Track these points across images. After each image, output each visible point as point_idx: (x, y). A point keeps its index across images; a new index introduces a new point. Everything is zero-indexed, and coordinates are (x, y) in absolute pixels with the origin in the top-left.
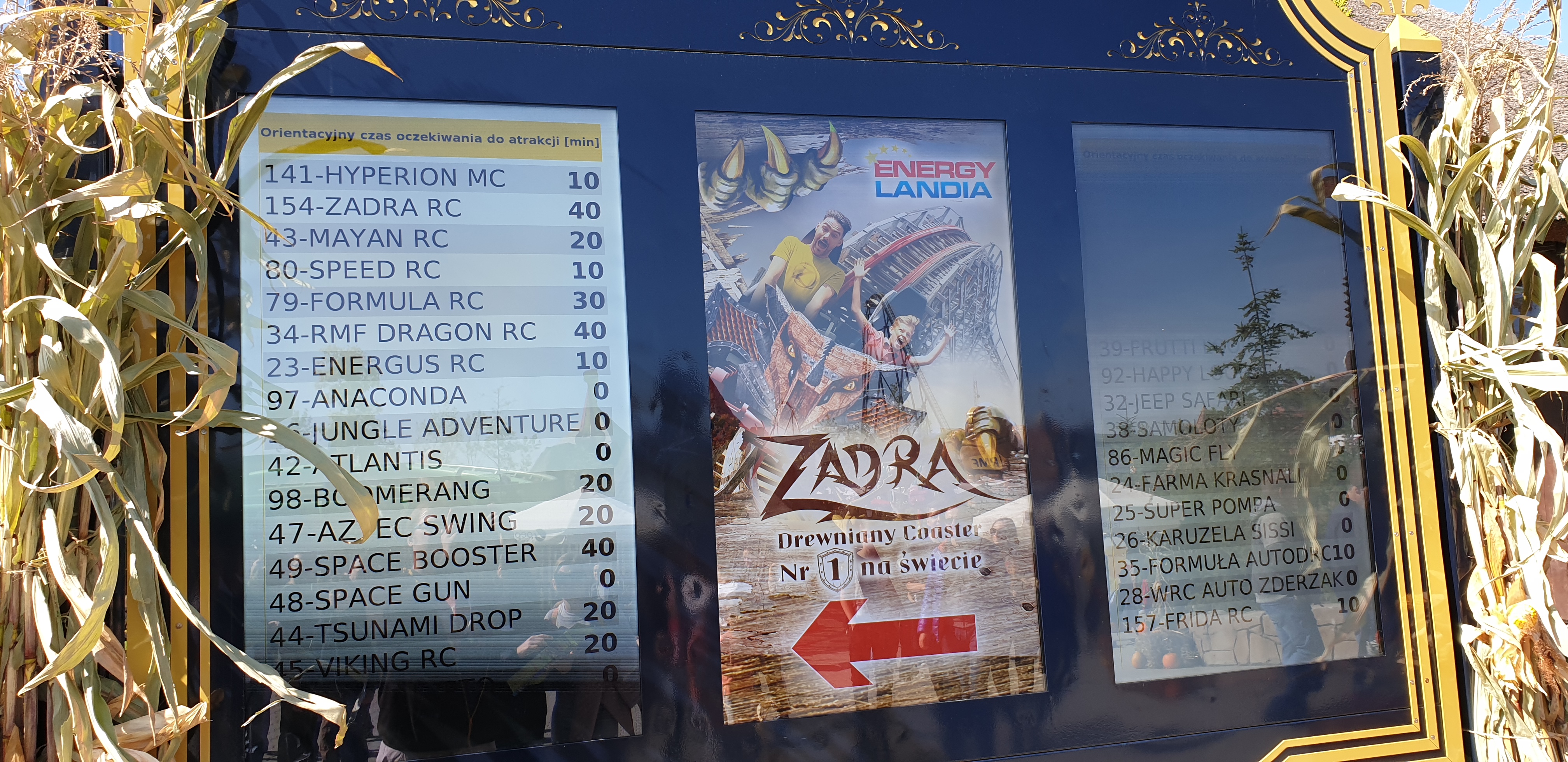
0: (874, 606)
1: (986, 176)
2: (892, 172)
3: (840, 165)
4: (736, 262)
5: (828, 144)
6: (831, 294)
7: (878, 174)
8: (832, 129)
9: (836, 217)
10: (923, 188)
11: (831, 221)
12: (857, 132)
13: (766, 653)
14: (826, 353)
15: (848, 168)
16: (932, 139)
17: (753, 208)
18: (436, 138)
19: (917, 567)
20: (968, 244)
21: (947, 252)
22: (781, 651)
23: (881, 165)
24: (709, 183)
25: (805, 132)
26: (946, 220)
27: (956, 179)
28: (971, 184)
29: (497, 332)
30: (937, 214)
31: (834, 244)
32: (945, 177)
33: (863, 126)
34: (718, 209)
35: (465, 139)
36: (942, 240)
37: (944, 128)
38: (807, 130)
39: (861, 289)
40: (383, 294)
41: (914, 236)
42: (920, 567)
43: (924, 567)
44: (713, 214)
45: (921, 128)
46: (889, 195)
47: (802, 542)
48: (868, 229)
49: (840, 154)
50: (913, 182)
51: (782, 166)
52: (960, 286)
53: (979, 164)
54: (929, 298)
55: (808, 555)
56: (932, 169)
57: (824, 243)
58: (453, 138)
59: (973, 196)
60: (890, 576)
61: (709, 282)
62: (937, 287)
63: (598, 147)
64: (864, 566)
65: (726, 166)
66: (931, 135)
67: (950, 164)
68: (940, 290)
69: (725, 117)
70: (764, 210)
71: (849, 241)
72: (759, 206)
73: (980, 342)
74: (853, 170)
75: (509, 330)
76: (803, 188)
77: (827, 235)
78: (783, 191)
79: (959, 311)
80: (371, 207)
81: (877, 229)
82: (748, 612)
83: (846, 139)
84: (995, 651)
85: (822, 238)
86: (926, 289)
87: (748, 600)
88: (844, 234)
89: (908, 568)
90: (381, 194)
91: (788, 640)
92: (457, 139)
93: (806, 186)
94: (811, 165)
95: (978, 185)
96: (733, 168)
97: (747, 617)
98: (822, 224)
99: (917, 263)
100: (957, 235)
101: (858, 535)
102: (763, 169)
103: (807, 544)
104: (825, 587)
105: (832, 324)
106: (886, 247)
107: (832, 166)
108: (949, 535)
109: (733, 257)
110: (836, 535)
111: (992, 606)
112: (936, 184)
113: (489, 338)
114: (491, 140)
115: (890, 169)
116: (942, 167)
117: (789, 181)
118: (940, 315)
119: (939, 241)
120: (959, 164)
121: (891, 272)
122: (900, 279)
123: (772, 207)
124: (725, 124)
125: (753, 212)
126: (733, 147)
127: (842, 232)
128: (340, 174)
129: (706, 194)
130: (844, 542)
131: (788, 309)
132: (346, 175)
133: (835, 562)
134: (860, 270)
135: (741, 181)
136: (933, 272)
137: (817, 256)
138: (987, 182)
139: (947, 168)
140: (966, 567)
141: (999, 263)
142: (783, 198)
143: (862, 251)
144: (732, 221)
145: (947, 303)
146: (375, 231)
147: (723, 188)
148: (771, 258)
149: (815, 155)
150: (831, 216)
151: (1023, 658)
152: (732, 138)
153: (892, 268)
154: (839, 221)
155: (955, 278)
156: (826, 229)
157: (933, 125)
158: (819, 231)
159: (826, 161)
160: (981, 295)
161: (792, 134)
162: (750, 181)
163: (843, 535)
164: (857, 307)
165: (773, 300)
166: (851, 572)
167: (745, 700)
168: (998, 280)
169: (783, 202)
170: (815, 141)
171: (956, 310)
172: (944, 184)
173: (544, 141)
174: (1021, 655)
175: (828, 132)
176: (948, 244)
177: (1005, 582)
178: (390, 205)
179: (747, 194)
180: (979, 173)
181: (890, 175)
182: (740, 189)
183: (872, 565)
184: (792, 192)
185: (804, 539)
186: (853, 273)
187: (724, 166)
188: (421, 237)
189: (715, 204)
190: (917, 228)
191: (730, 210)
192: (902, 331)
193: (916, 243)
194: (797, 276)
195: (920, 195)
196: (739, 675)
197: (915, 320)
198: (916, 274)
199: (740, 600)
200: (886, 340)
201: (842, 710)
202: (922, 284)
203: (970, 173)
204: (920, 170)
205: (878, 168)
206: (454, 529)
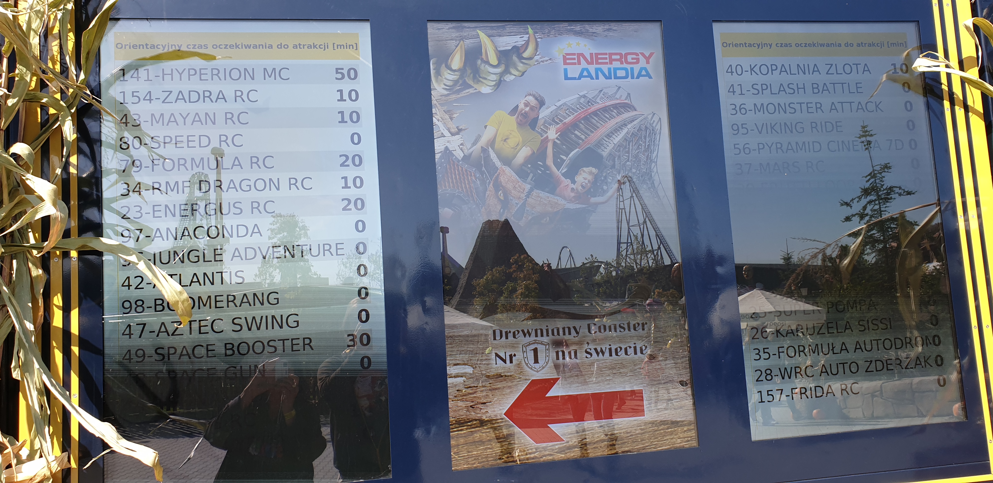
0: (565, 382)
1: (648, 62)
2: (576, 61)
3: (537, 58)
4: (459, 131)
5: (527, 43)
6: (530, 153)
7: (565, 63)
8: (530, 31)
9: (534, 96)
10: (599, 73)
11: (531, 99)
12: (549, 32)
13: (484, 418)
14: (528, 196)
15: (542, 59)
16: (606, 36)
17: (471, 91)
18: (240, 46)
19: (598, 354)
20: (634, 113)
21: (619, 119)
22: (496, 416)
23: (567, 57)
24: (438, 73)
25: (510, 34)
26: (618, 96)
27: (625, 65)
28: (637, 68)
29: (284, 185)
30: (611, 92)
31: (532, 115)
32: (616, 64)
33: (554, 28)
34: (446, 92)
35: (261, 47)
36: (615, 111)
37: (615, 28)
38: (511, 32)
39: (553, 149)
40: (202, 159)
41: (593, 109)
42: (601, 354)
43: (603, 353)
44: (441, 96)
45: (598, 28)
46: (574, 79)
47: (510, 336)
48: (558, 104)
49: (536, 49)
50: (592, 69)
51: (493, 60)
52: (629, 145)
53: (643, 54)
54: (605, 154)
55: (515, 345)
56: (606, 59)
57: (525, 115)
58: (252, 46)
59: (638, 78)
60: (578, 361)
61: (439, 146)
62: (611, 146)
63: (357, 49)
64: (557, 353)
65: (451, 61)
66: (606, 33)
67: (620, 54)
68: (613, 148)
69: (450, 25)
70: (480, 92)
71: (544, 113)
72: (476, 89)
73: (645, 186)
74: (547, 61)
75: (293, 183)
76: (508, 75)
77: (527, 109)
78: (494, 77)
79: (628, 163)
80: (194, 97)
81: (565, 104)
82: (470, 387)
83: (541, 38)
84: (659, 416)
86: (602, 148)
87: (470, 378)
88: (540, 108)
89: (591, 355)
90: (201, 87)
91: (501, 408)
92: (255, 47)
93: (511, 74)
94: (515, 58)
95: (641, 69)
96: (457, 62)
97: (469, 391)
98: (523, 101)
99: (596, 128)
100: (627, 107)
101: (553, 331)
102: (479, 62)
103: (514, 337)
104: (528, 369)
105: (531, 175)
106: (572, 117)
107: (530, 58)
108: (622, 330)
109: (457, 127)
110: (536, 331)
111: (656, 383)
112: (609, 69)
113: (278, 189)
114: (279, 47)
115: (574, 59)
116: (614, 57)
117: (499, 70)
118: (613, 166)
119: (612, 111)
120: (627, 54)
121: (576, 136)
122: (583, 140)
123: (486, 90)
124: (450, 30)
125: (472, 93)
126: (457, 46)
127: (538, 106)
128: (172, 74)
129: (437, 81)
130: (542, 336)
131: (498, 163)
132: (175, 73)
133: (535, 351)
134: (552, 134)
135: (462, 71)
136: (608, 135)
137: (520, 124)
138: (648, 67)
139: (618, 57)
140: (636, 353)
141: (658, 127)
142: (494, 83)
143: (553, 120)
144: (456, 101)
145: (619, 157)
146: (197, 114)
147: (449, 77)
148: (486, 127)
149: (517, 50)
150: (530, 95)
151: (680, 421)
152: (456, 40)
153: (576, 132)
154: (536, 99)
155: (625, 139)
157: (607, 26)
158: (521, 106)
159: (525, 55)
160: (645, 151)
161: (500, 36)
162: (469, 71)
163: (542, 330)
164: (550, 161)
165: (487, 158)
166: (547, 358)
167: (469, 452)
168: (658, 139)
169: (494, 86)
170: (517, 40)
171: (626, 162)
172: (615, 69)
173: (318, 46)
174: (679, 420)
175: (527, 33)
176: (619, 113)
177: (666, 365)
178: (206, 96)
179: (467, 80)
180: (642, 60)
181: (575, 64)
182: (461, 77)
183: (563, 352)
184: (500, 78)
185: (512, 333)
186: (547, 137)
187: (449, 61)
188: (229, 117)
189: (444, 89)
190: (596, 102)
191: (454, 93)
192: (585, 179)
193: (595, 113)
194: (505, 140)
195: (597, 78)
196: (464, 433)
197: (594, 170)
198: (595, 137)
199: (464, 378)
200: (573, 186)
201: (542, 460)
202: (599, 144)
203: (635, 61)
204: (597, 59)
205: (565, 59)
206: (254, 327)
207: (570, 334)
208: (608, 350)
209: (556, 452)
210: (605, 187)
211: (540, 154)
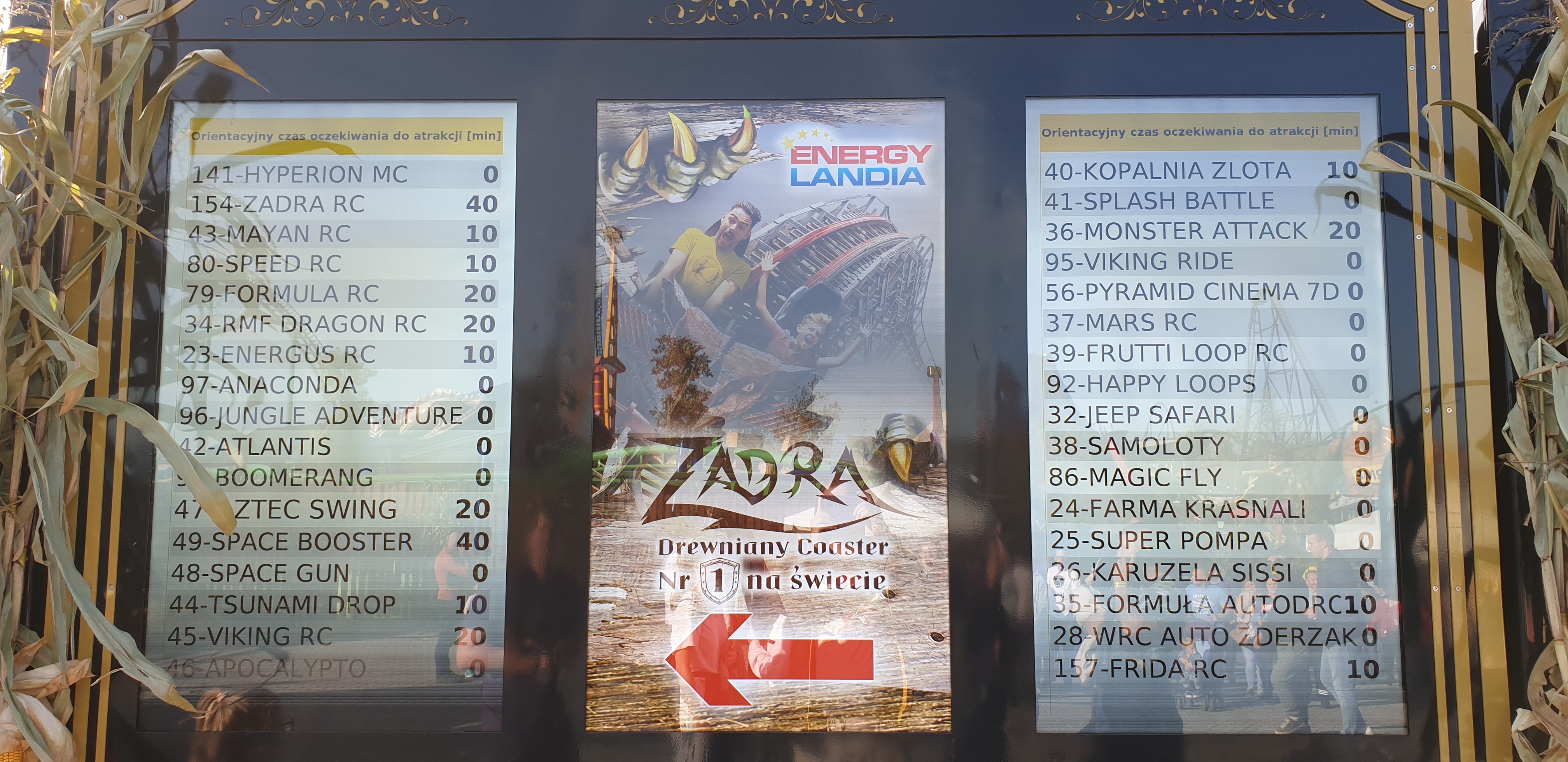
0: (759, 621)
1: (920, 160)
2: (811, 158)
3: (752, 153)
4: (633, 255)
5: (740, 131)
6: (733, 289)
7: (794, 161)
8: (746, 114)
9: (744, 208)
10: (845, 175)
11: (740, 212)
12: (774, 116)
13: (637, 662)
14: (725, 352)
15: (760, 155)
16: (859, 121)
17: (654, 199)
18: (347, 136)
19: (810, 584)
20: (894, 235)
21: (869, 244)
22: (654, 661)
23: (798, 152)
24: (609, 174)
25: (716, 118)
26: (870, 210)
27: (884, 165)
28: (902, 169)
29: (390, 324)
30: (859, 204)
31: (742, 235)
32: (871, 163)
33: (781, 110)
34: (617, 201)
35: (373, 137)
36: (864, 232)
37: (873, 109)
38: (718, 116)
39: (768, 284)
40: (288, 287)
41: (831, 228)
42: (814, 584)
43: (818, 584)
44: (611, 205)
45: (848, 109)
46: (807, 184)
47: (684, 549)
48: (780, 220)
49: (753, 141)
50: (834, 169)
51: (689, 155)
52: (881, 282)
53: (913, 148)
54: (844, 294)
55: (690, 564)
56: (857, 155)
57: (730, 235)
58: (361, 136)
59: (903, 183)
60: (779, 592)
61: (603, 275)
62: (854, 283)
63: (499, 140)
64: (750, 578)
65: (629, 156)
66: (859, 117)
67: (878, 148)
68: (857, 286)
69: (631, 105)
70: (666, 201)
71: (758, 233)
72: (661, 197)
73: (901, 343)
74: (767, 157)
75: (401, 323)
76: (710, 177)
77: (734, 226)
78: (688, 180)
79: (878, 309)
80: (283, 204)
81: (790, 220)
82: (621, 618)
83: (762, 124)
84: (894, 682)
85: (728, 230)
86: (841, 286)
87: (623, 605)
88: (753, 225)
89: (800, 584)
90: (292, 192)
91: (662, 650)
92: (366, 137)
93: (713, 175)
94: (720, 153)
95: (909, 171)
96: (636, 158)
97: (619, 623)
98: (729, 215)
99: (833, 256)
100: (880, 226)
101: (746, 546)
102: (668, 158)
103: (690, 551)
104: (706, 599)
105: (733, 321)
106: (799, 239)
107: (744, 154)
108: (849, 552)
109: (631, 250)
110: (722, 544)
111: (894, 632)
112: (860, 171)
113: (381, 330)
114: (397, 137)
115: (809, 155)
116: (868, 152)
117: (695, 170)
118: (855, 313)
119: (859, 232)
120: (888, 148)
121: (803, 266)
122: (812, 273)
123: (675, 198)
124: (631, 112)
125: (654, 202)
126: (637, 136)
127: (750, 223)
128: (257, 174)
129: (606, 185)
130: (730, 552)
131: (685, 304)
132: (262, 173)
133: (719, 573)
134: (768, 264)
135: (643, 171)
136: (851, 267)
137: (721, 248)
138: (920, 167)
139: (875, 152)
140: (867, 587)
141: (929, 256)
142: (688, 188)
143: (771, 244)
144: (631, 213)
145: (865, 300)
146: (285, 227)
147: (624, 178)
148: (671, 251)
149: (725, 142)
150: (739, 206)
151: (927, 693)
152: (637, 127)
153: (804, 262)
154: (747, 212)
155: (876, 273)
156: (732, 220)
157: (861, 107)
158: (725, 222)
159: (736, 148)
160: (906, 292)
161: (701, 121)
162: (653, 171)
163: (730, 545)
164: (761, 304)
165: (670, 295)
166: (735, 585)
167: (612, 708)
168: (926, 275)
169: (688, 192)
170: (727, 127)
171: (875, 308)
172: (869, 171)
173: (447, 136)
174: (925, 690)
175: (742, 117)
176: (870, 236)
177: (912, 607)
178: (299, 203)
179: (649, 184)
180: (912, 156)
181: (808, 162)
182: (641, 179)
183: (759, 578)
184: (697, 181)
185: (687, 546)
186: (760, 267)
187: (626, 156)
188: (326, 232)
189: (615, 195)
190: (835, 219)
191: (630, 201)
192: (812, 330)
193: (833, 235)
194: (698, 271)
195: (841, 183)
196: (607, 681)
197: (826, 318)
198: (830, 269)
199: (613, 605)
200: (793, 339)
201: (715, 729)
202: (837, 280)
203: (901, 158)
204: (843, 155)
205: (794, 154)
206: (338, 514)
207: (771, 552)
208: (825, 579)
209: (738, 720)
210: (841, 343)
211: (747, 292)
